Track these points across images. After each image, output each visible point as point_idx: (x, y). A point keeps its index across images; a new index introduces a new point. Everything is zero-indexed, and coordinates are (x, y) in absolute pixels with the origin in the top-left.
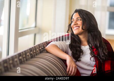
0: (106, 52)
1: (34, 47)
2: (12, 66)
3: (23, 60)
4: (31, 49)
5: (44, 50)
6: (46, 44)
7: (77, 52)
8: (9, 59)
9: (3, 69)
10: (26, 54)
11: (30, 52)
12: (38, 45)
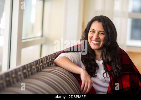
1: (41, 59)
2: (15, 80)
3: (27, 74)
4: (37, 62)
5: (52, 63)
6: (55, 56)
8: (12, 71)
9: (5, 84)
10: (31, 67)
11: (36, 65)
12: (46, 57)
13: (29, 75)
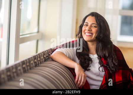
0: (116, 62)
2: (15, 74)
3: (26, 68)
4: (35, 57)
5: (49, 58)
6: (51, 52)
7: (86, 61)
10: (29, 62)
11: (34, 60)
12: (43, 52)
13: (28, 70)
